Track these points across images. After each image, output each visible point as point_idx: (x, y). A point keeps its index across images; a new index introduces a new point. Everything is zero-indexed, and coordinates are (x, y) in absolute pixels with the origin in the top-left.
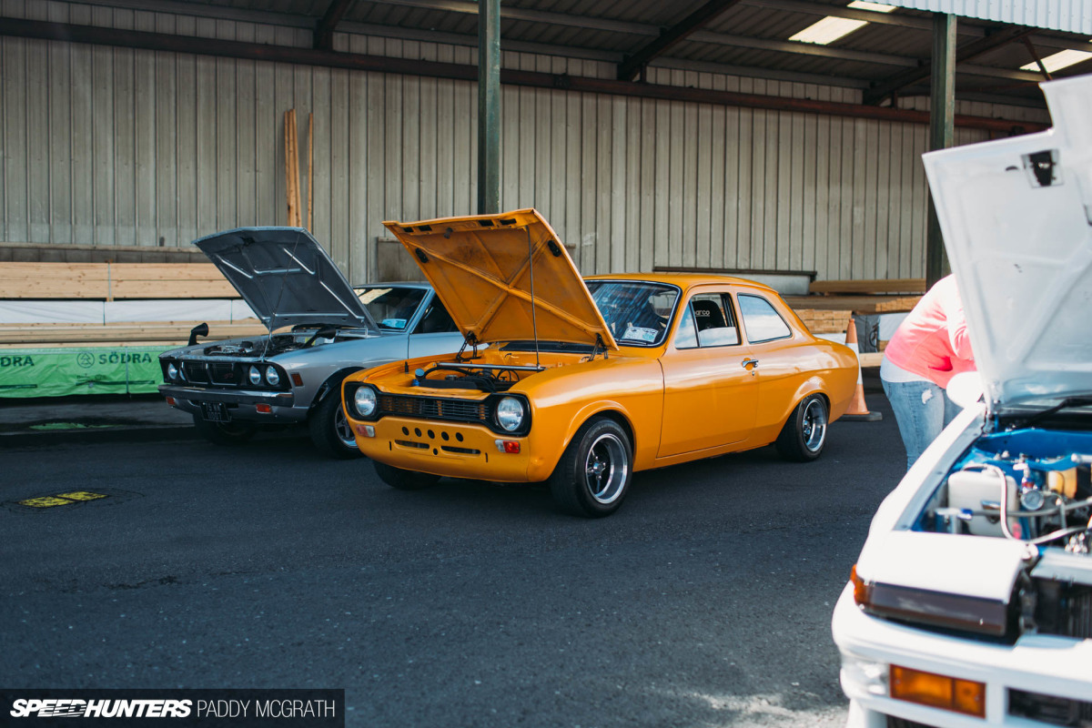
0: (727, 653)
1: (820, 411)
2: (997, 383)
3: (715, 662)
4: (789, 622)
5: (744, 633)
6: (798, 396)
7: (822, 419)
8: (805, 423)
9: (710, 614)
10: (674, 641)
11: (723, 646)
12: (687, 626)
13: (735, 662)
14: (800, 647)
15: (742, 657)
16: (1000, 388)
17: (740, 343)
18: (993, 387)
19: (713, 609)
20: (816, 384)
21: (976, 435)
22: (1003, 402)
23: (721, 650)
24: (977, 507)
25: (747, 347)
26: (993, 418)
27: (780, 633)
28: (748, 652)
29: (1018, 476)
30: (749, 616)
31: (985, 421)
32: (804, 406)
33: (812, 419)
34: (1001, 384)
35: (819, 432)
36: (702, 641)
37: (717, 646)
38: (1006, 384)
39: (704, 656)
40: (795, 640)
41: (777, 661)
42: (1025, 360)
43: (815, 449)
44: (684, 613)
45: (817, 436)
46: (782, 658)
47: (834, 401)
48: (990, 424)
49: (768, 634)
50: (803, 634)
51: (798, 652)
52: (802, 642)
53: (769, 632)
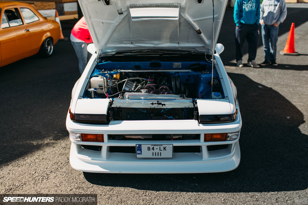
0: (35, 127)
1: (51, 42)
2: (99, 50)
3: (32, 130)
4: (51, 113)
5: (39, 119)
6: (44, 38)
7: (51, 45)
8: (46, 46)
9: (28, 115)
10: (19, 126)
11: (34, 125)
12: (22, 120)
13: (38, 129)
14: (55, 120)
15: (40, 127)
16: (100, 51)
17: (23, 24)
18: (99, 51)
19: (29, 113)
20: (48, 34)
21: (95, 64)
22: (101, 54)
23: (33, 126)
24: (98, 87)
25: (26, 25)
26: (99, 58)
27: (49, 117)
28: (41, 125)
29: (106, 77)
30: (40, 113)
31: (97, 59)
32: (46, 41)
33: (49, 45)
34: (101, 50)
35: (51, 49)
36: (27, 124)
37: (32, 125)
38: (102, 50)
39: (29, 129)
40: (54, 118)
41: (50, 126)
42: (106, 44)
43: (50, 53)
44: (20, 116)
45: (50, 49)
46: (51, 125)
47: (54, 38)
48: (99, 59)
49: (46, 118)
50: (55, 116)
51: (55, 122)
52: (56, 119)
53: (46, 117)
